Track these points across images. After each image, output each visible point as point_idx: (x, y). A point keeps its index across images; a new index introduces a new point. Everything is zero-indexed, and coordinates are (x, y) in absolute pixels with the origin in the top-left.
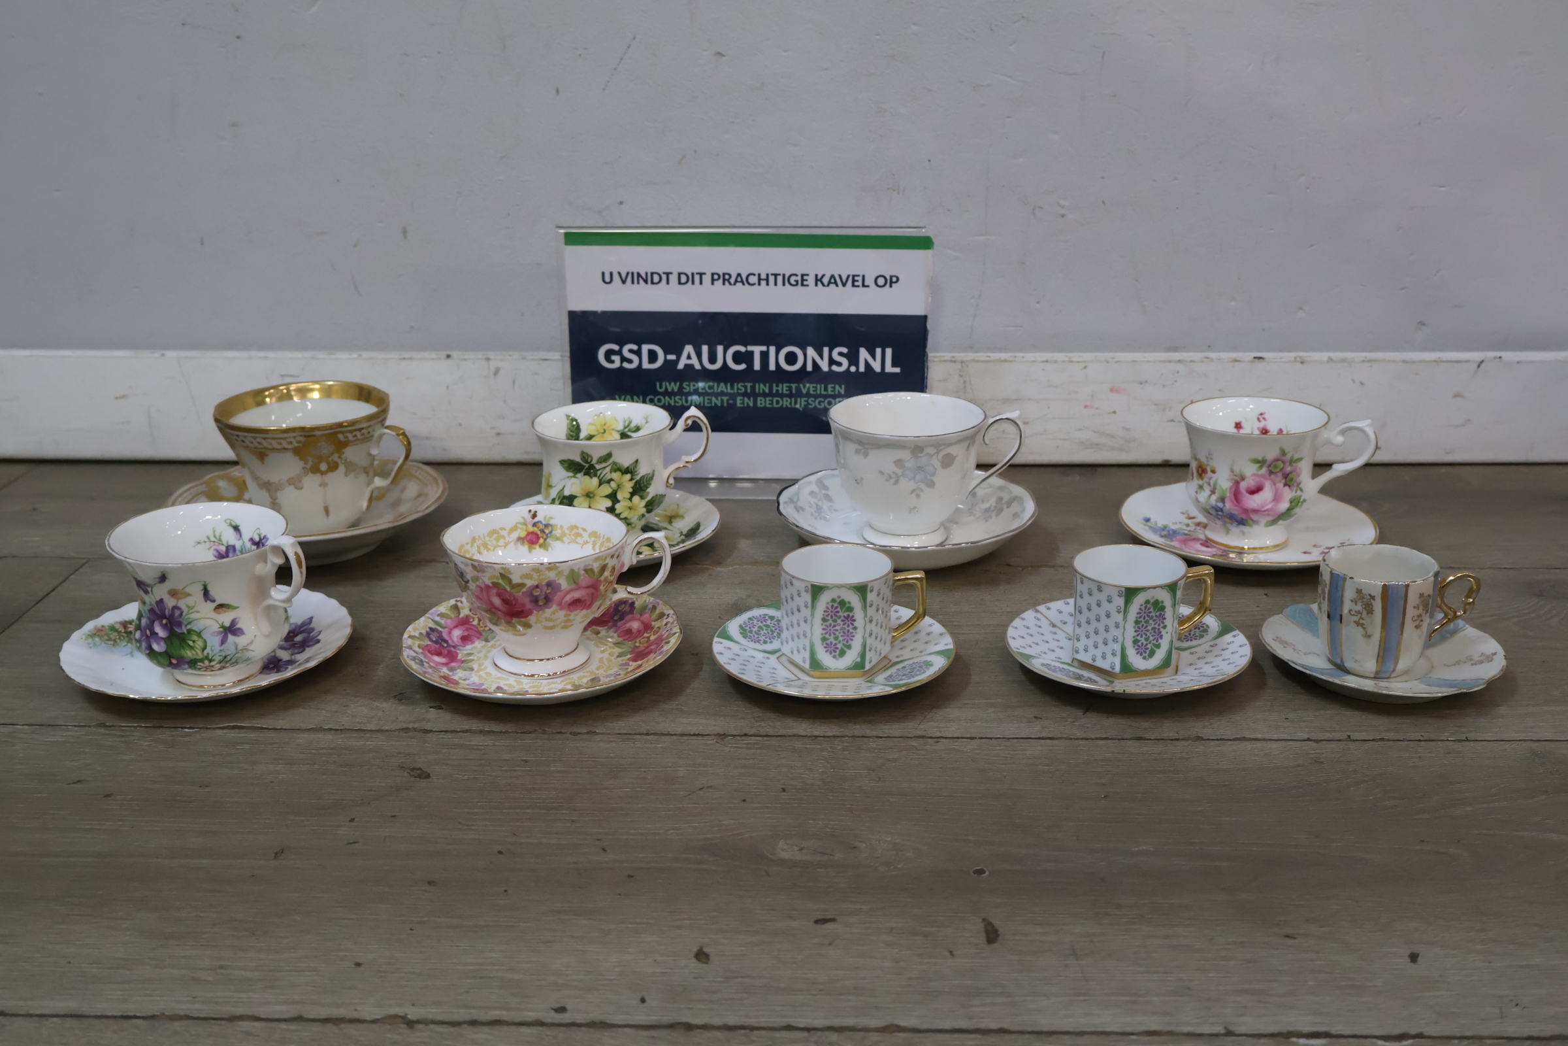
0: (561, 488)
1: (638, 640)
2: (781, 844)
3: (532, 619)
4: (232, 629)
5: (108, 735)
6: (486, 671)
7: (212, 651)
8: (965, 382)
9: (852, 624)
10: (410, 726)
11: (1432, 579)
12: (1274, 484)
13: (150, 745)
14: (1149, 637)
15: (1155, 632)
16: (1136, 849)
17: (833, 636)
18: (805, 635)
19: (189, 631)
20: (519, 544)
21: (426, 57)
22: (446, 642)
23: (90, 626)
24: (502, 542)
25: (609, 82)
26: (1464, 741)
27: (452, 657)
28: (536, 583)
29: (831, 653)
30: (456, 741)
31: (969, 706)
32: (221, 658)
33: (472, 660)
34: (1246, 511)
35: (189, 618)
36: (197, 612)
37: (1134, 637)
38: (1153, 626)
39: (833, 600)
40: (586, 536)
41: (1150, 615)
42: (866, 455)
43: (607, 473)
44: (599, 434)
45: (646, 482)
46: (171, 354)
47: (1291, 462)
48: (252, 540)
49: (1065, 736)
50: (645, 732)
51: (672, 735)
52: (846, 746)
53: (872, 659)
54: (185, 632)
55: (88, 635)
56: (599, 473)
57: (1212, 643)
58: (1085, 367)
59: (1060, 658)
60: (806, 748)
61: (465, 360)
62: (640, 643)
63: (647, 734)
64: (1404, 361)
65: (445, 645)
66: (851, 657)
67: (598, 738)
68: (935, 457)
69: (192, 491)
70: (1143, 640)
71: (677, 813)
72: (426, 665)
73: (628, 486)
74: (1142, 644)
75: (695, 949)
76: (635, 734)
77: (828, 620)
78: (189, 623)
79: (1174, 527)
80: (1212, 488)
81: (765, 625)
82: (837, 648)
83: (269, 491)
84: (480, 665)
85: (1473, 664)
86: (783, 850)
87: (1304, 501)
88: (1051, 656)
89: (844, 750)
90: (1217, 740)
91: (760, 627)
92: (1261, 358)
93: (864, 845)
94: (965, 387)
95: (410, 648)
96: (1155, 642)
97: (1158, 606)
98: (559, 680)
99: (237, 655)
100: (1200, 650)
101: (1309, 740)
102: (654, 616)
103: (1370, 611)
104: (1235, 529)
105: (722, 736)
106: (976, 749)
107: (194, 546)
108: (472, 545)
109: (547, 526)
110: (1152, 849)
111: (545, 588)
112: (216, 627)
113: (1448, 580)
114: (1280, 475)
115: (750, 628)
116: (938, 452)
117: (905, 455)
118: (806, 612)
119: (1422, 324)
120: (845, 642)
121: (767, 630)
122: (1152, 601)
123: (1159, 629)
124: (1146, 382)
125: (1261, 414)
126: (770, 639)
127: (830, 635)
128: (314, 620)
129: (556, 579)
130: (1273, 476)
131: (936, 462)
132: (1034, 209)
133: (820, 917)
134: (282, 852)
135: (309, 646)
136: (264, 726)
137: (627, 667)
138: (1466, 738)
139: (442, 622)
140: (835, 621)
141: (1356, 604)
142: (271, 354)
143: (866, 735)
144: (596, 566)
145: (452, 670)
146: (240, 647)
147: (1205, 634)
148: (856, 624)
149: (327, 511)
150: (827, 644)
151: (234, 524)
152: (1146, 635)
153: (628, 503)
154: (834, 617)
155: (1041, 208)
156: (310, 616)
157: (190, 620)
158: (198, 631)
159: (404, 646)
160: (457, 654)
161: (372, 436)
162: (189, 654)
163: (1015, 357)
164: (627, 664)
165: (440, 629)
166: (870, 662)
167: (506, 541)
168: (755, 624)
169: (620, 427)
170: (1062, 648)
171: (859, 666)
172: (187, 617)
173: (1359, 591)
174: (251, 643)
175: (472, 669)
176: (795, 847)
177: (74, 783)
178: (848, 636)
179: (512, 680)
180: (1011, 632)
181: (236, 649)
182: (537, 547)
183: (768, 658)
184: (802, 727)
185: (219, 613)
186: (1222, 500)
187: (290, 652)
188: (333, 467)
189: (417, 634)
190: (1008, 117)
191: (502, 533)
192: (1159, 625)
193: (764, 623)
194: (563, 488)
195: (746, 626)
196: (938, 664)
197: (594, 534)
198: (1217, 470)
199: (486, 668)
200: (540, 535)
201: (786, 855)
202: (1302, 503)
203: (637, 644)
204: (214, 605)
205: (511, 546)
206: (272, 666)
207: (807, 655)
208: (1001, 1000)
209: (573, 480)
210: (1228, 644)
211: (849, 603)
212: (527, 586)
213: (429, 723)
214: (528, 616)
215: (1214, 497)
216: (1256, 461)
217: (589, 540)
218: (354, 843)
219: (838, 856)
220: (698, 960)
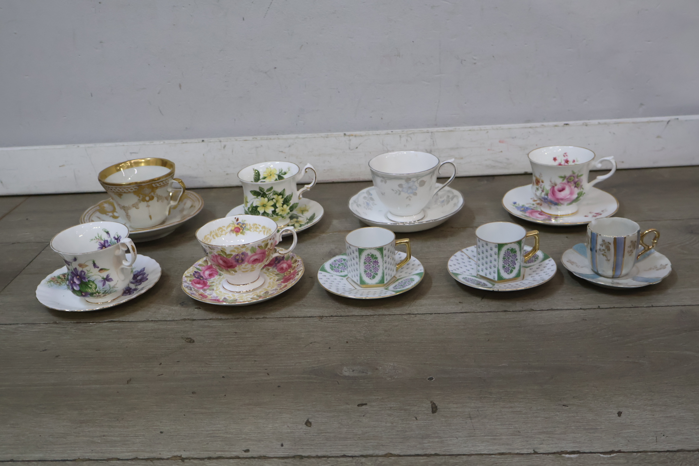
0: (252, 203)
1: (286, 273)
2: (345, 368)
3: (237, 268)
4: (107, 279)
5: (58, 327)
6: (219, 290)
7: (99, 289)
8: (433, 141)
9: (377, 265)
10: (187, 318)
11: (637, 234)
12: (570, 186)
13: (75, 332)
14: (510, 264)
15: (512, 262)
16: (500, 365)
17: (369, 270)
18: (357, 270)
19: (89, 281)
20: (231, 233)
21: (184, 7)
22: (202, 277)
23: (49, 277)
24: (224, 233)
25: (266, 14)
26: (651, 307)
27: (205, 284)
28: (237, 254)
29: (369, 277)
30: (206, 324)
31: (430, 298)
32: (103, 292)
33: (214, 285)
34: (558, 199)
35: (88, 275)
36: (91, 272)
37: (503, 265)
38: (511, 259)
39: (368, 255)
40: (260, 228)
41: (510, 255)
42: (386, 182)
43: (271, 196)
44: (268, 176)
45: (289, 198)
46: (82, 146)
47: (578, 176)
48: (114, 237)
49: (472, 311)
50: (288, 317)
51: (300, 317)
52: (376, 320)
53: (387, 278)
54: (87, 281)
55: (48, 281)
56: (268, 196)
57: (539, 264)
58: (488, 132)
59: (471, 274)
60: (358, 321)
61: (210, 142)
62: (287, 274)
63: (289, 317)
64: (634, 123)
65: (202, 279)
66: (378, 278)
67: (267, 320)
68: (416, 182)
69: (93, 210)
70: (507, 266)
71: (300, 355)
72: (193, 289)
73: (281, 201)
74: (507, 267)
75: (306, 420)
76: (284, 318)
77: (366, 263)
78: (89, 277)
79: (527, 206)
80: (542, 189)
81: (341, 264)
82: (371, 275)
83: (124, 210)
84: (217, 287)
85: (657, 270)
86: (345, 371)
87: (584, 193)
88: (468, 273)
89: (374, 322)
90: (540, 310)
91: (339, 265)
92: (567, 124)
93: (381, 368)
94: (433, 143)
95: (186, 282)
96: (512, 266)
97: (513, 251)
98: (251, 293)
99: (110, 290)
100: (534, 268)
101: (581, 309)
102: (292, 262)
103: (609, 249)
104: (554, 207)
105: (321, 317)
106: (433, 319)
107: (90, 241)
108: (210, 235)
109: (243, 224)
110: (507, 365)
111: (241, 256)
112: (100, 279)
113: (645, 233)
114: (573, 183)
115: (335, 265)
116: (417, 180)
117: (403, 182)
118: (357, 260)
119: (642, 104)
120: (375, 272)
121: (342, 265)
122: (510, 249)
123: (514, 261)
124: (515, 137)
125: (565, 153)
126: (343, 270)
127: (368, 269)
128: (145, 269)
129: (246, 251)
130: (569, 184)
131: (417, 184)
132: (462, 61)
133: (360, 403)
134: (130, 380)
135: (143, 282)
136: (124, 320)
137: (281, 286)
138: (652, 305)
139: (200, 268)
140: (370, 263)
141: (602, 246)
142: (125, 144)
143: (384, 314)
144: (263, 245)
145: (205, 290)
146: (111, 286)
147: (536, 259)
148: (379, 264)
149: (150, 217)
150: (367, 273)
151: (106, 231)
152: (508, 263)
153: (281, 208)
154: (369, 262)
155: (465, 60)
156: (144, 267)
157: (89, 276)
158: (93, 281)
159: (183, 281)
160: (207, 282)
161: (168, 183)
162: (90, 291)
163: (456, 129)
164: (281, 284)
165: (199, 271)
166: (387, 280)
167: (226, 232)
168: (337, 263)
169: (278, 173)
170: (473, 269)
171: (382, 281)
172: (87, 275)
173: (603, 241)
174: (116, 284)
175: (213, 290)
176: (351, 370)
177: (43, 351)
178: (376, 269)
179: (230, 294)
180: (450, 263)
181: (110, 287)
182: (239, 233)
183: (342, 279)
184: (357, 311)
185: (101, 273)
186: (547, 194)
187: (135, 284)
188: (152, 198)
189: (189, 275)
190: (448, 20)
191: (225, 228)
192: (514, 259)
193: (341, 262)
194: (253, 203)
195: (333, 265)
196: (417, 280)
197: (264, 227)
198: (544, 181)
199: (219, 289)
200: (241, 228)
201: (347, 374)
202: (583, 194)
203: (285, 275)
204: (98, 269)
205: (228, 234)
206: (127, 292)
207: (358, 278)
208: (437, 440)
209: (257, 199)
210: (547, 264)
211: (375, 255)
212: (233, 255)
213: (195, 316)
214: (235, 267)
215: (543, 194)
216: (561, 177)
217: (262, 230)
218: (161, 375)
219: (369, 373)
220: (307, 425)
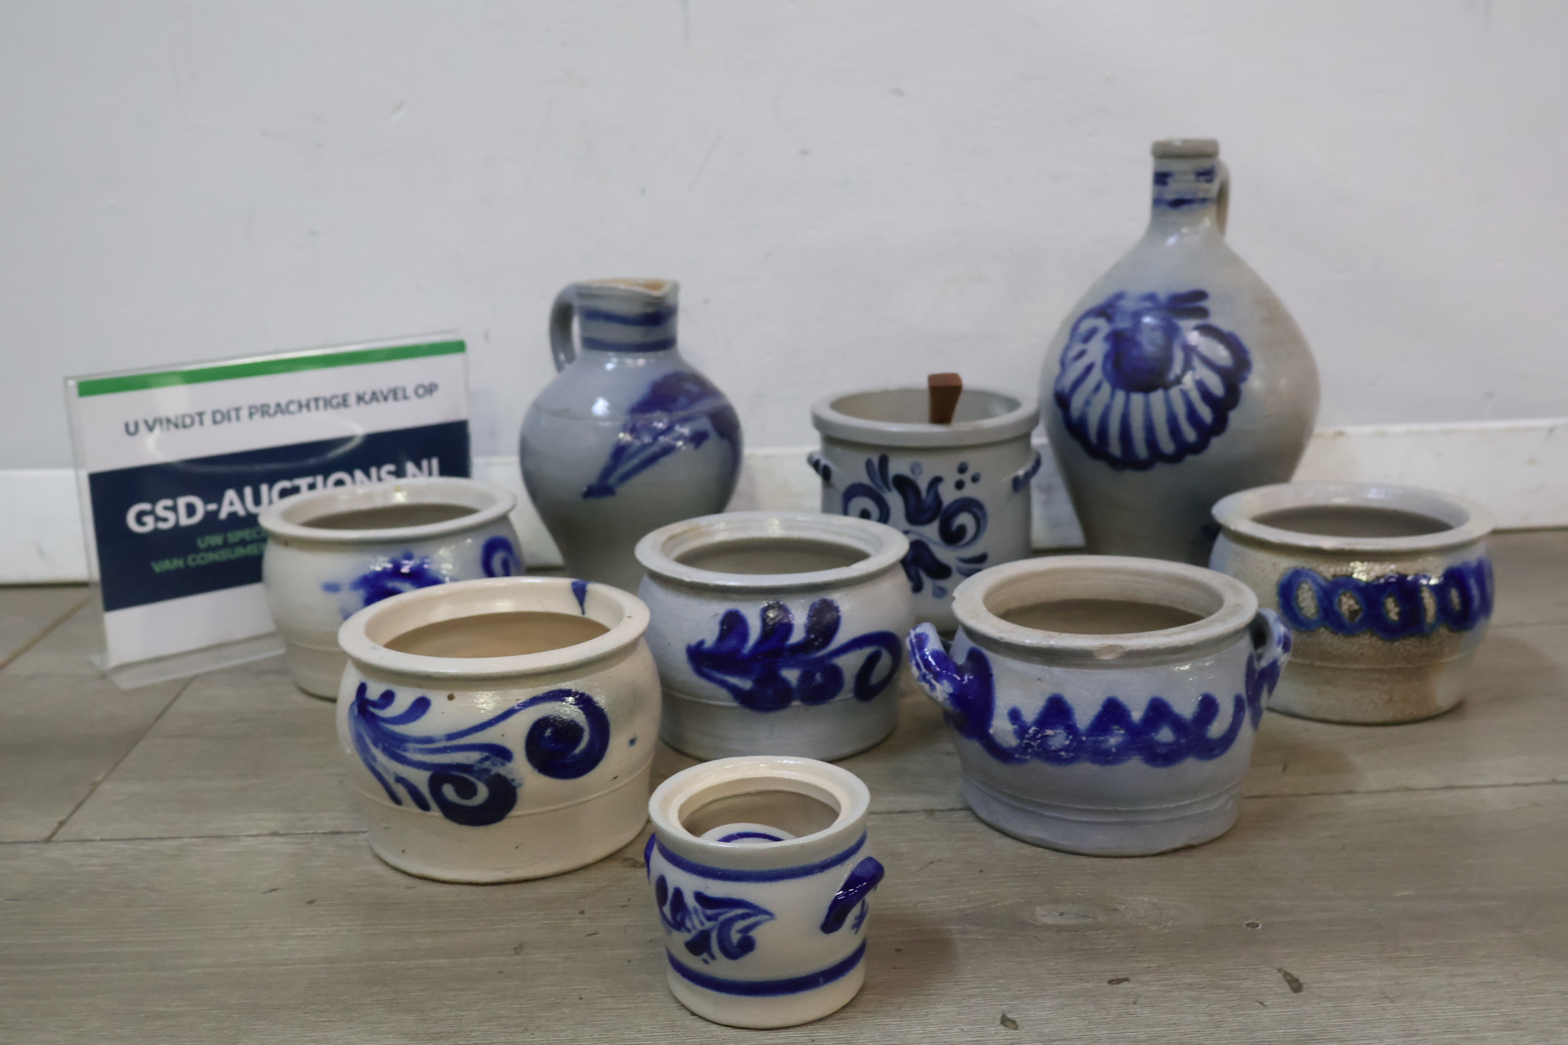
2: (1039, 910)
5: (286, 843)
13: (335, 851)
16: (1398, 895)
21: (509, 161)
25: (693, 182)
49: (1274, 793)
71: (917, 886)
75: (999, 1016)
86: (1043, 916)
92: (1342, 433)
101: (1515, 785)
105: (930, 812)
110: (1414, 894)
119: (1490, 394)
133: (1112, 978)
134: (520, 946)
176: (1054, 913)
177: (268, 892)
201: (1049, 920)
218: (594, 934)
219: (1102, 918)
220: (1005, 1026)
